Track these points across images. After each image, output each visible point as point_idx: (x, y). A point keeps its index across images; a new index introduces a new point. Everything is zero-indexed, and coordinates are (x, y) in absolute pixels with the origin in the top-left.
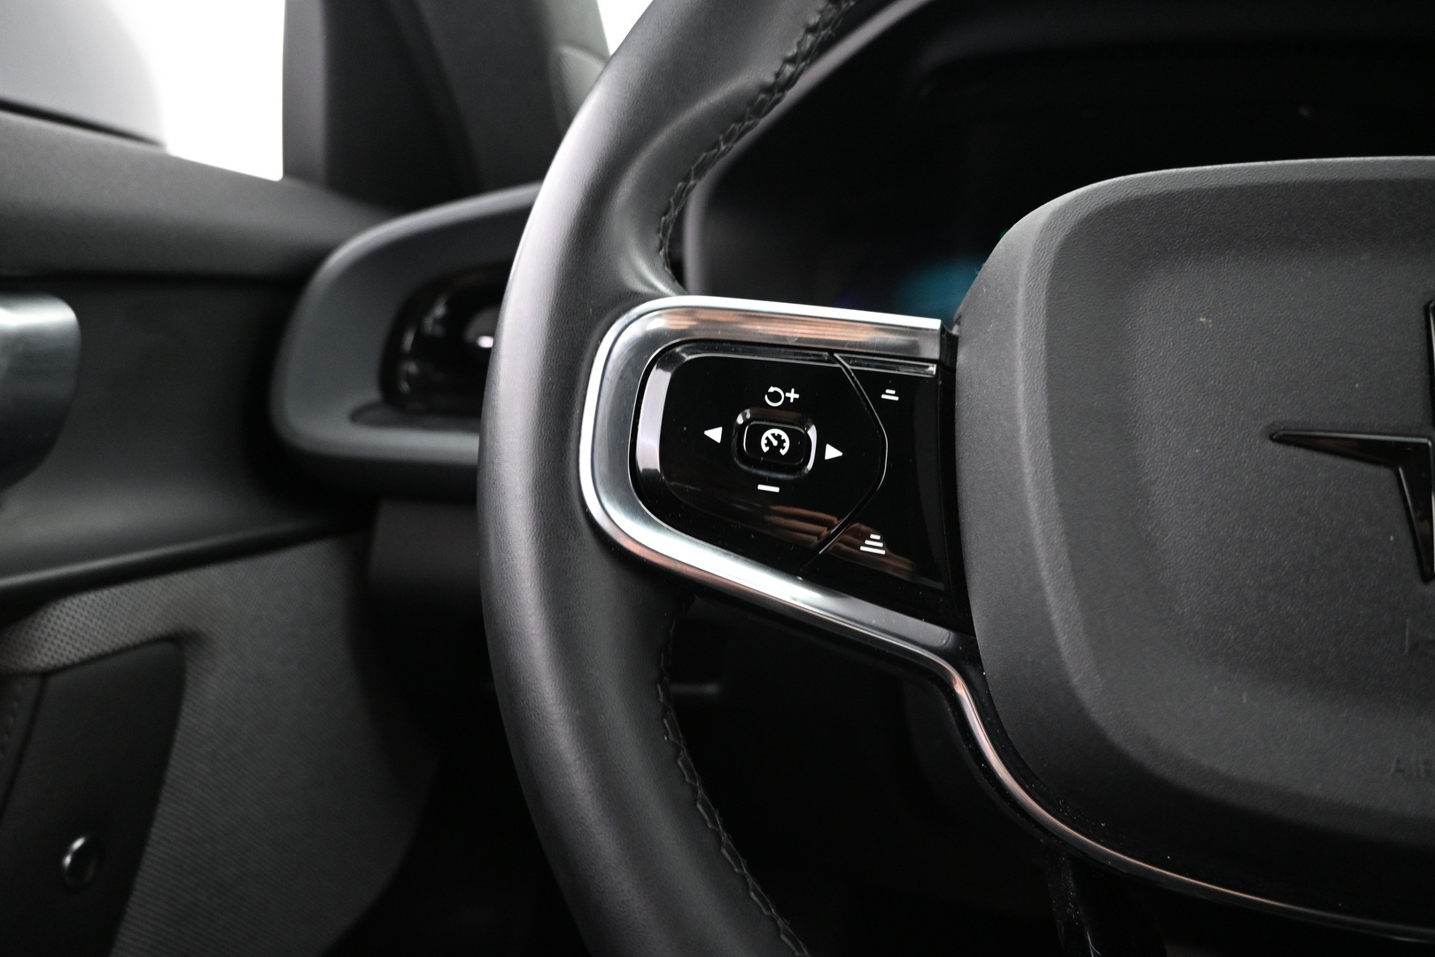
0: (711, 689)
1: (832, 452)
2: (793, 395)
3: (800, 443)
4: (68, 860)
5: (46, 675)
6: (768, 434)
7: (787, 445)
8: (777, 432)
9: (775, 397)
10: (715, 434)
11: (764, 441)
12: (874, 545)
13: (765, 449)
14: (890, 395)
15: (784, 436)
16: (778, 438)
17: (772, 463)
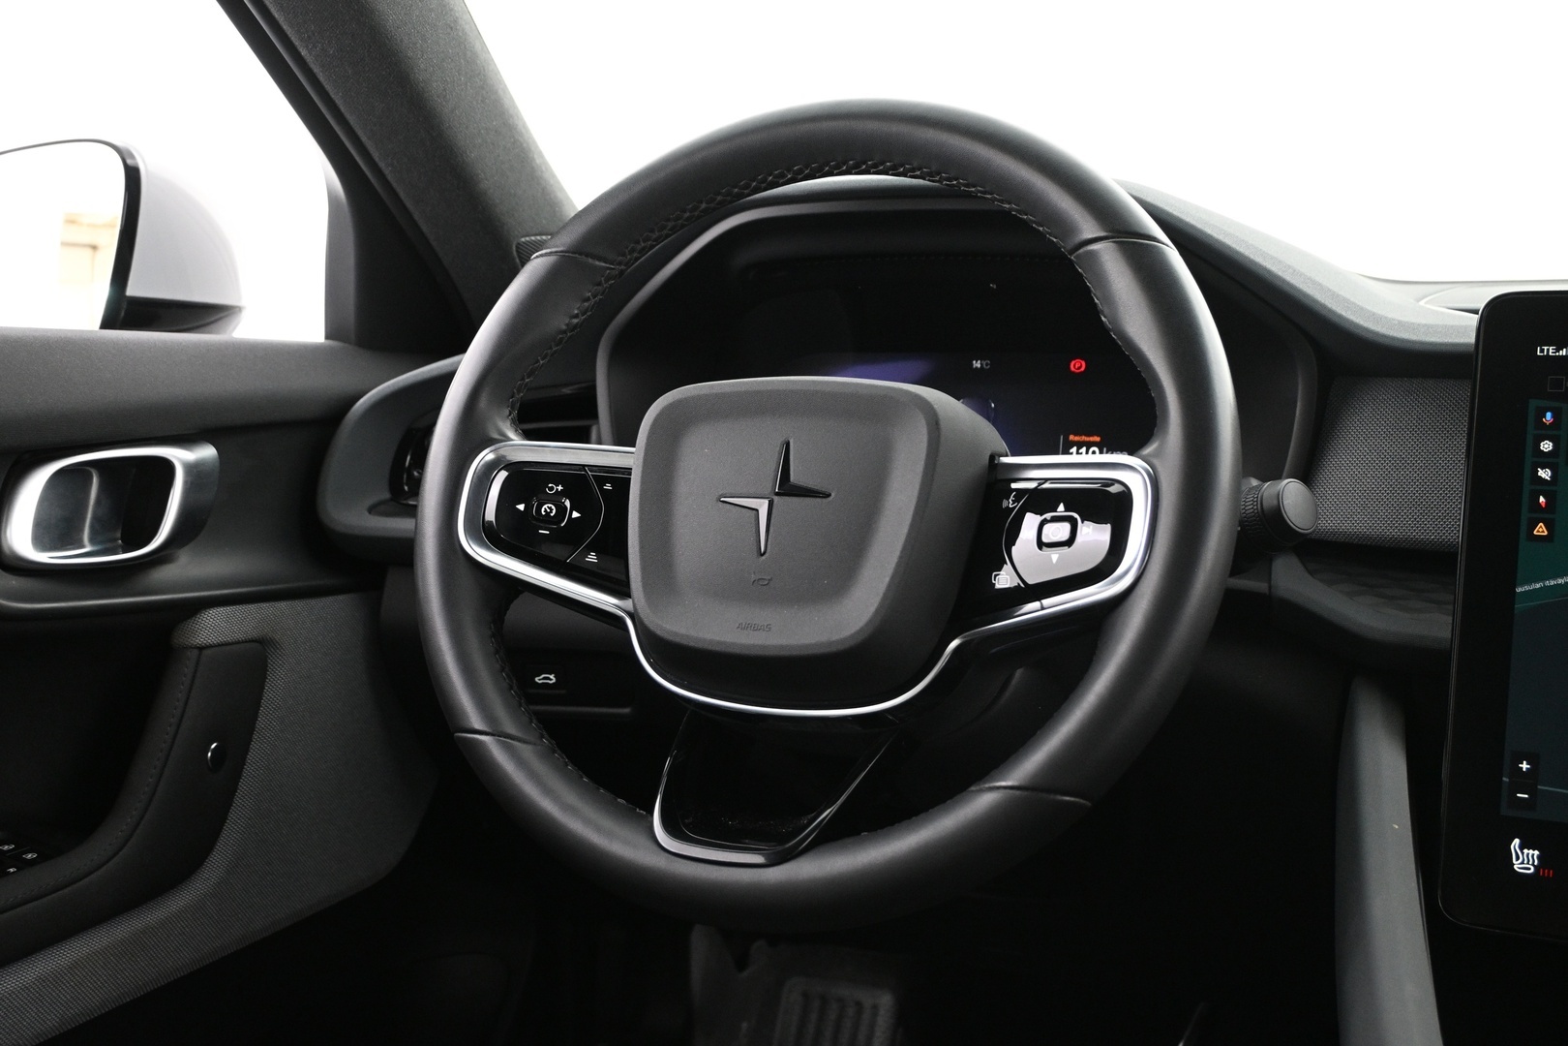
0: (627, 710)
1: (575, 515)
2: (560, 488)
3: (561, 509)
4: (209, 754)
5: (201, 648)
6: (545, 506)
7: (554, 511)
8: (550, 505)
9: (551, 489)
10: (521, 507)
11: (543, 510)
12: (592, 558)
13: (544, 513)
14: (608, 487)
15: (553, 507)
16: (550, 508)
17: (547, 520)
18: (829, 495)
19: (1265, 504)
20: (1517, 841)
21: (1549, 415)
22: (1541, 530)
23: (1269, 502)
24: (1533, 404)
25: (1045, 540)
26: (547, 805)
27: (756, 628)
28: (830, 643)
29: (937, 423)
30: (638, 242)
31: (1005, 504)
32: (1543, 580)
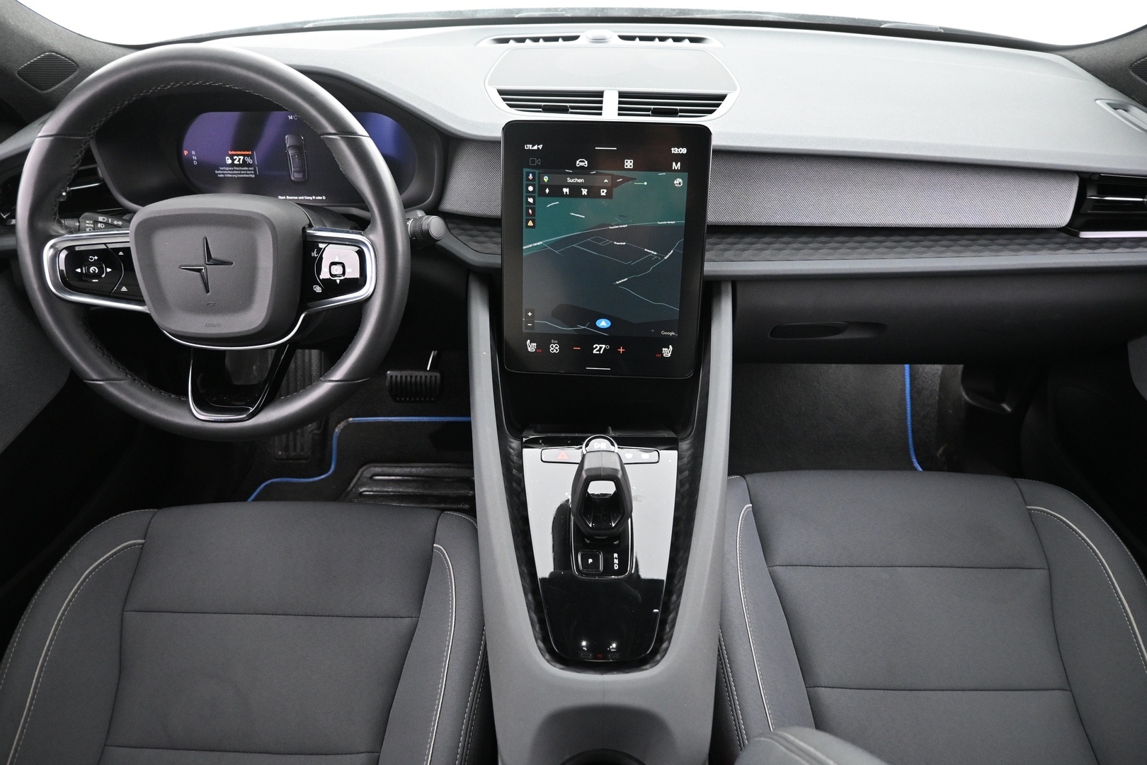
2: (96, 258)
3: (100, 268)
6: (91, 268)
7: (97, 270)
8: (94, 267)
9: (92, 259)
10: (78, 270)
11: (91, 270)
12: (124, 289)
13: (92, 272)
14: (121, 253)
15: (96, 268)
16: (94, 269)
17: (95, 276)
18: (232, 264)
19: (423, 228)
20: (529, 341)
21: (531, 175)
22: (530, 223)
23: (425, 227)
24: (525, 170)
25: (333, 273)
26: (140, 407)
27: (214, 326)
28: (249, 330)
29: (274, 229)
30: (96, 124)
31: (313, 254)
32: (532, 243)
